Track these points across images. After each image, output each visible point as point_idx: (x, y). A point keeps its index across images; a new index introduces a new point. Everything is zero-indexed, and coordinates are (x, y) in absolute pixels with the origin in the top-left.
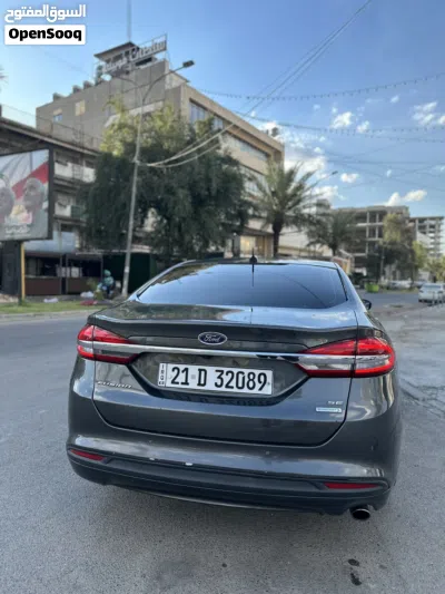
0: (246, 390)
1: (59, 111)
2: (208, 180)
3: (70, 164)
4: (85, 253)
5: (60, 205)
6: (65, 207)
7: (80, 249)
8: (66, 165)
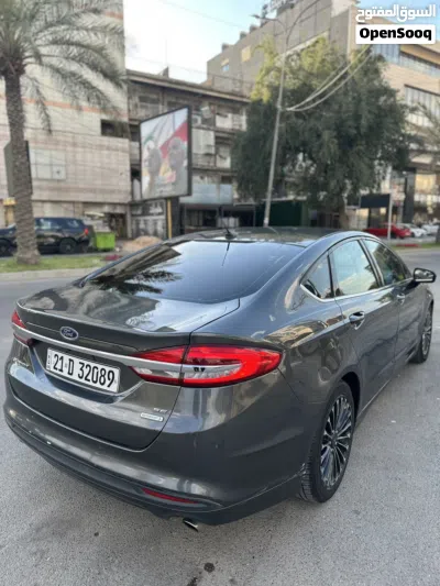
0: (98, 385)
1: (227, 61)
2: (357, 117)
3: (230, 115)
4: (243, 203)
5: (221, 157)
6: (225, 159)
7: (239, 200)
8: (226, 116)
